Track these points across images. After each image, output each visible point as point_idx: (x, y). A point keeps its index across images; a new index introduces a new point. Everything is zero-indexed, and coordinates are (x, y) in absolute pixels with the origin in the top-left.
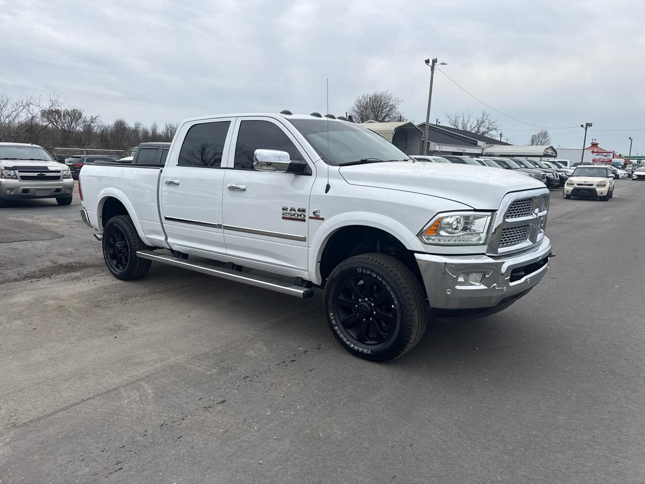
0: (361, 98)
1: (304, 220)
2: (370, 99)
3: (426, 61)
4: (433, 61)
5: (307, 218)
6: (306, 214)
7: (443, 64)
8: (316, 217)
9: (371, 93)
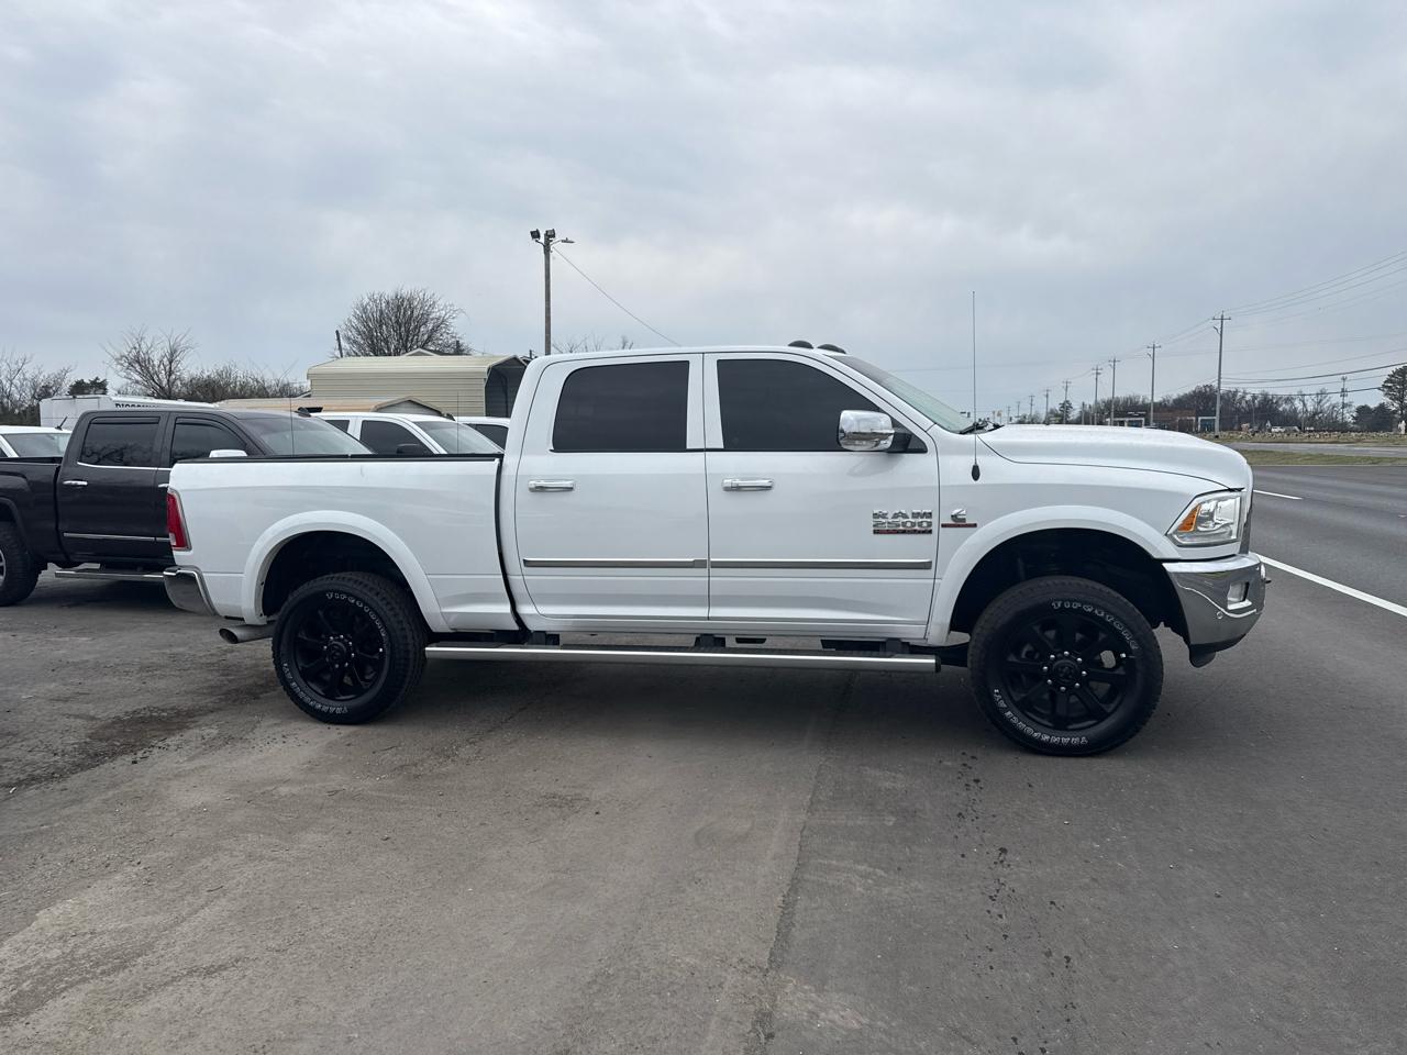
0: (367, 300)
1: (930, 532)
2: (388, 303)
3: (532, 233)
4: (546, 235)
5: (934, 528)
6: (934, 520)
7: (566, 241)
8: (958, 522)
9: (389, 293)
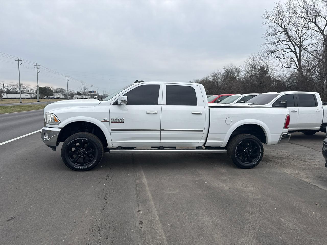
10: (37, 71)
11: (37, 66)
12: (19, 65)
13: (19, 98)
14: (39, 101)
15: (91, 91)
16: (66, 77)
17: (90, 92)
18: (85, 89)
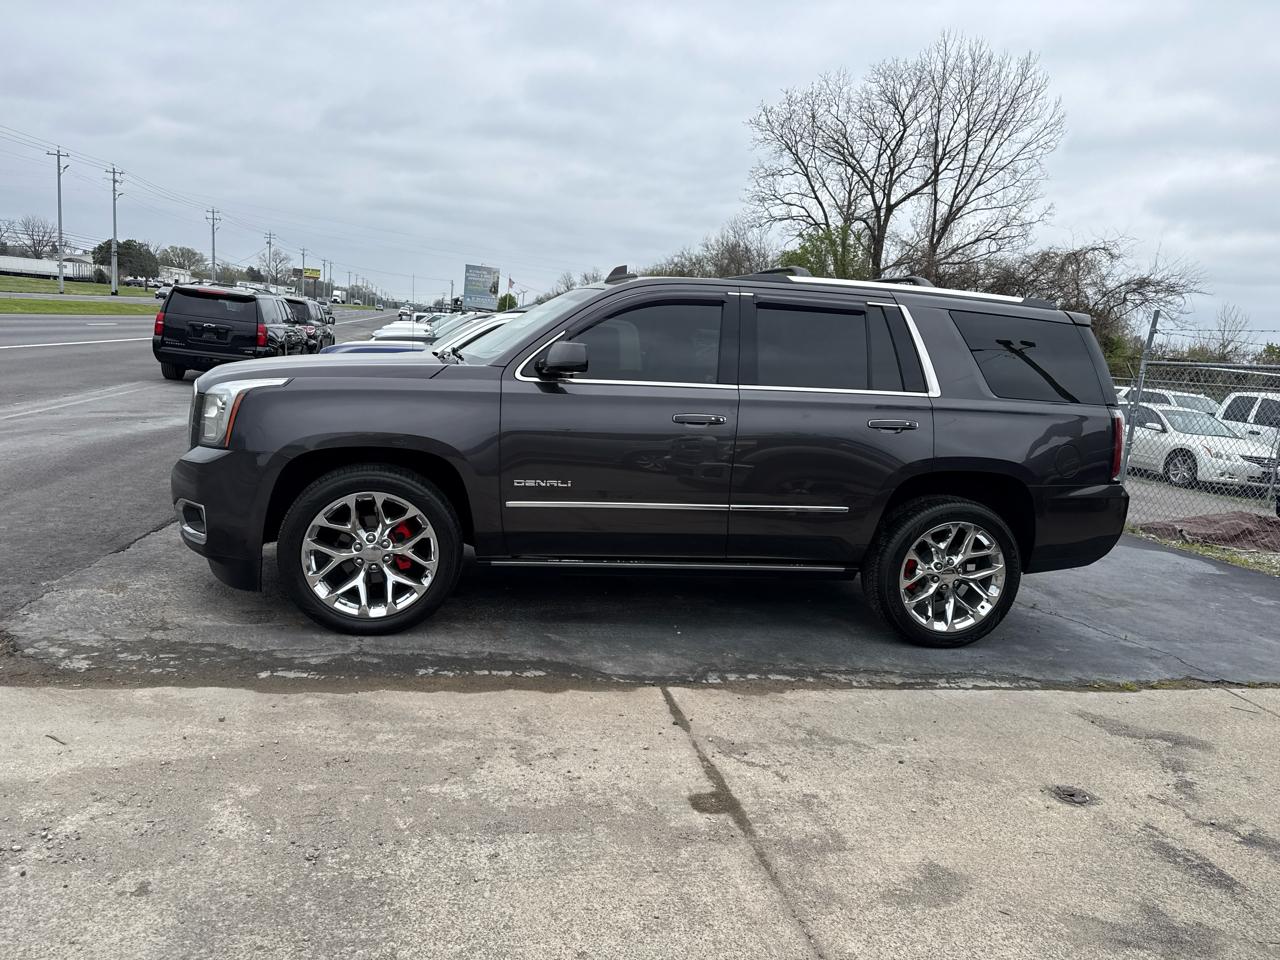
10: (114, 190)
11: (114, 173)
12: (59, 170)
13: (55, 278)
14: (116, 291)
15: (301, 271)
16: (210, 215)
17: (297, 272)
18: (278, 261)
